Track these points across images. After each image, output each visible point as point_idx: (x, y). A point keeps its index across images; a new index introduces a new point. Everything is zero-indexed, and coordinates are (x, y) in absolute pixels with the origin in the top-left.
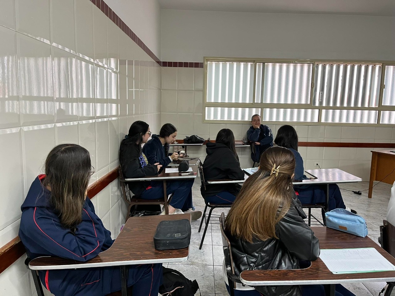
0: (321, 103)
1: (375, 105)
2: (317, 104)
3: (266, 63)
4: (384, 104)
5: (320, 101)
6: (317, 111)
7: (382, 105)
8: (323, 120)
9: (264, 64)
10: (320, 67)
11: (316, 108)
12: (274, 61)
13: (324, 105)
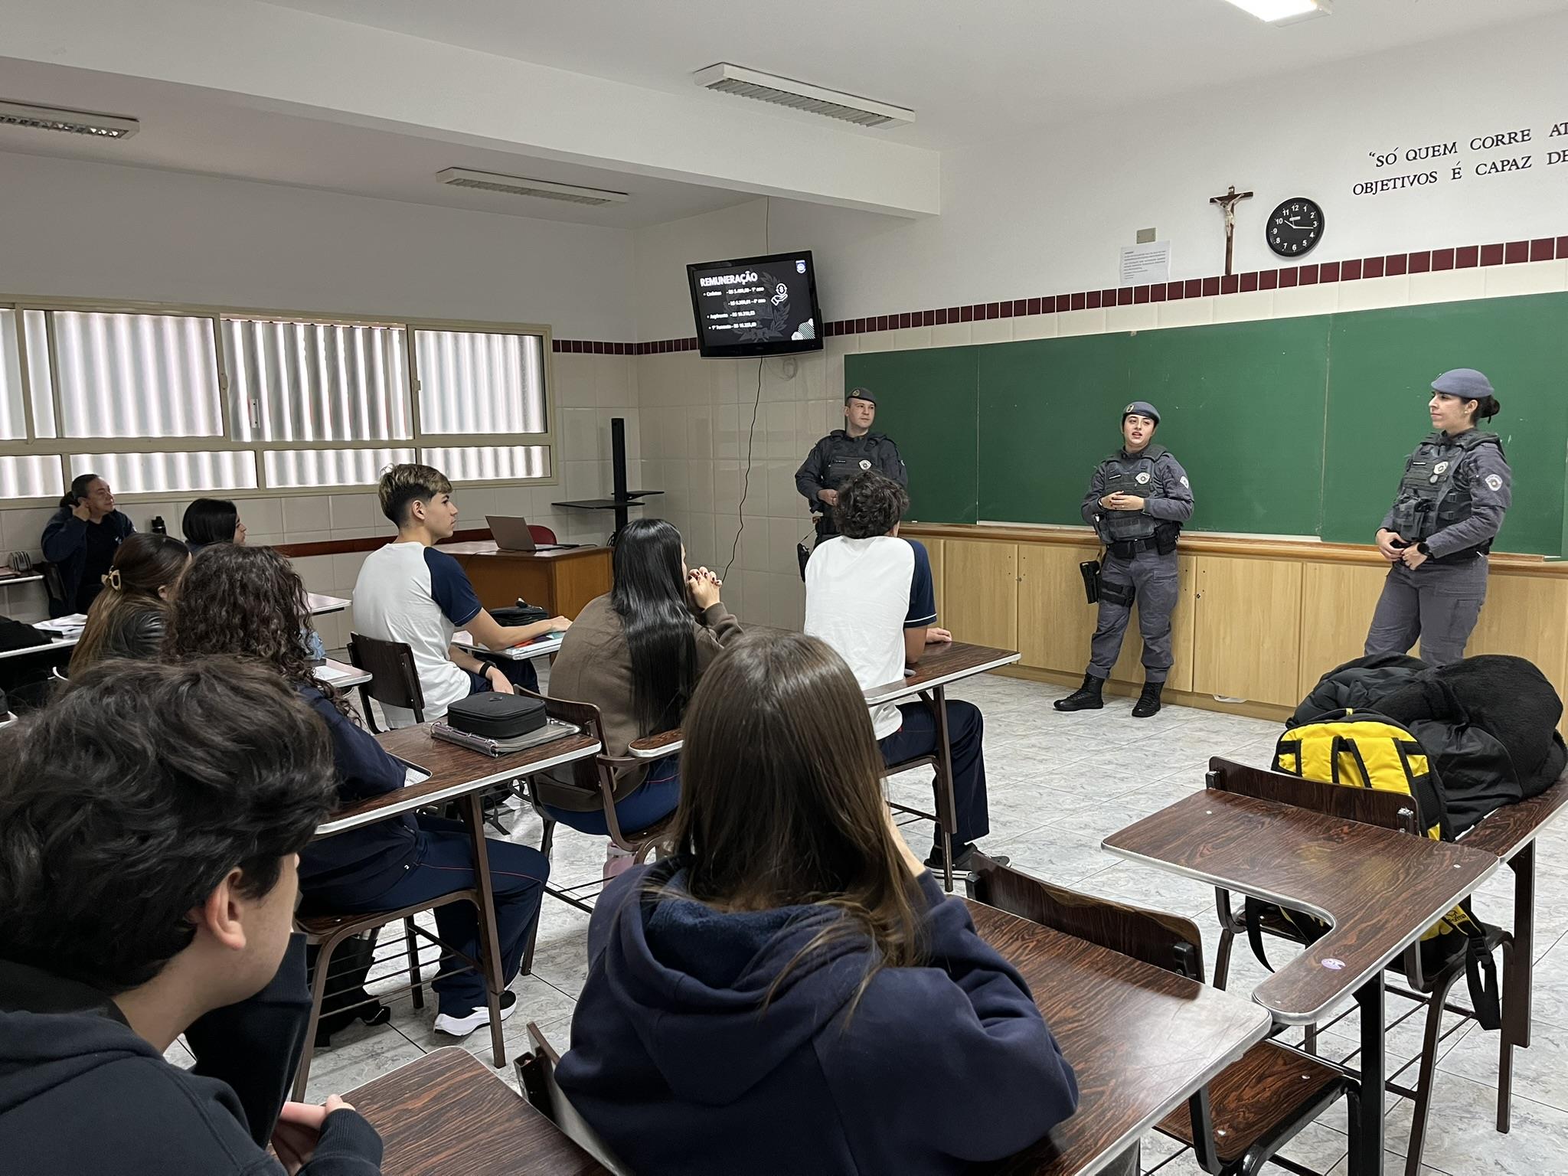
0: (258, 432)
1: (407, 434)
2: (247, 436)
3: (55, 312)
4: (426, 431)
5: (254, 426)
6: (249, 456)
7: (423, 432)
8: (272, 483)
9: (52, 316)
10: (238, 327)
11: (246, 447)
12: (85, 307)
13: (268, 437)
